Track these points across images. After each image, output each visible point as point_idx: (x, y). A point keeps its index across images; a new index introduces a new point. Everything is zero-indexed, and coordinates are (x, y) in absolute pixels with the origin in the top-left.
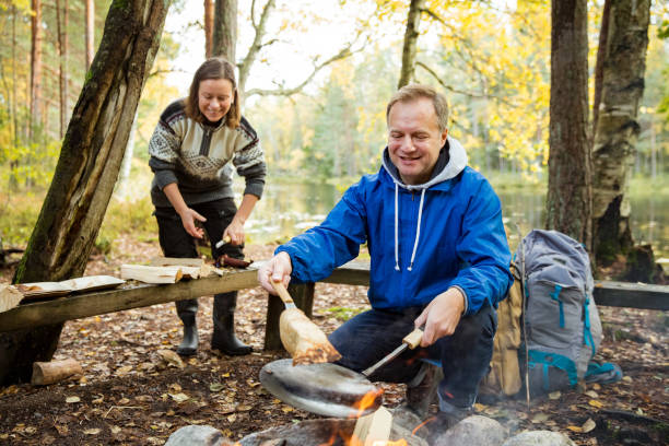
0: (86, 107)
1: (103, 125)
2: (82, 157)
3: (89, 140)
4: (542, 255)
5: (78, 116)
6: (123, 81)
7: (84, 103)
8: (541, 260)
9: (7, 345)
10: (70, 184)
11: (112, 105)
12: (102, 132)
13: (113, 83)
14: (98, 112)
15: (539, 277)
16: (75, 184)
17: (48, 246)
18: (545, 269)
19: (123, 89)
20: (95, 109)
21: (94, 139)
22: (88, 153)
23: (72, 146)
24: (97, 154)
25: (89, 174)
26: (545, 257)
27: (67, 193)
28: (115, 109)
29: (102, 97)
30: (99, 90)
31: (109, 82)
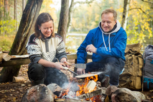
0: (27, 10)
1: (31, 15)
2: (26, 24)
3: (27, 19)
4: (150, 52)
5: (25, 13)
6: (36, 3)
7: (26, 9)
8: (150, 53)
9: (6, 72)
10: (23, 30)
11: (33, 10)
12: (31, 17)
13: (34, 4)
14: (30, 12)
15: (148, 58)
16: (24, 31)
17: (17, 47)
18: (150, 56)
19: (36, 5)
20: (29, 11)
21: (29, 19)
22: (27, 22)
23: (23, 21)
24: (29, 23)
25: (28, 28)
26: (151, 52)
27: (22, 33)
28: (34, 11)
29: (31, 8)
30: (30, 6)
31: (33, 4)
